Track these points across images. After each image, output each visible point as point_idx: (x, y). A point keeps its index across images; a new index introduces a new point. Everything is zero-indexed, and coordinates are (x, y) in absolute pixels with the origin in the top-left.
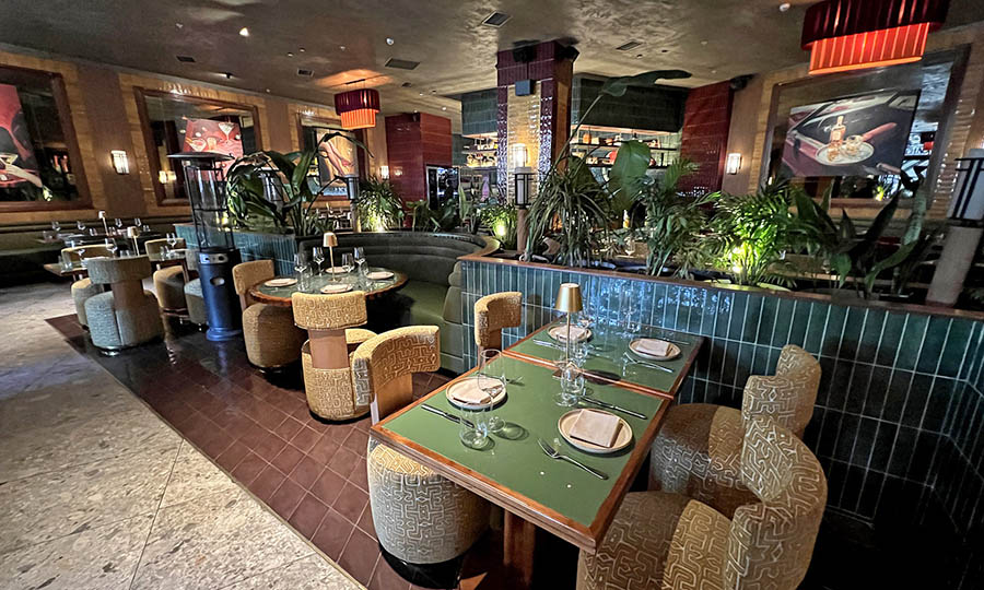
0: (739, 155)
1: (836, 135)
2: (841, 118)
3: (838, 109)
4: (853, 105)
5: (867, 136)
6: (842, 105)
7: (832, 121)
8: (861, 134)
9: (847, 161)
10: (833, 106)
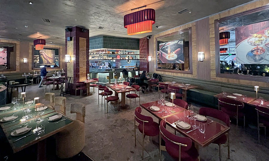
0: (151, 57)
1: (169, 52)
2: (169, 47)
3: (168, 44)
4: (171, 43)
5: (175, 52)
6: (169, 43)
7: (167, 48)
8: (174, 51)
9: (172, 59)
10: (167, 43)
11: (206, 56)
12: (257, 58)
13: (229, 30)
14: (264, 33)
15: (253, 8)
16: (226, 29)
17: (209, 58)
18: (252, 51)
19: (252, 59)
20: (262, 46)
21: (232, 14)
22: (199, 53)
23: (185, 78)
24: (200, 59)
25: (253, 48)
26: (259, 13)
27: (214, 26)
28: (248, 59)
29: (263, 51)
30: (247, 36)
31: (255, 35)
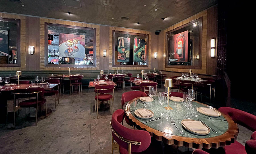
11: (36, 50)
12: (70, 54)
13: (52, 34)
14: (72, 40)
15: (68, 25)
16: (50, 33)
17: (39, 52)
18: (67, 50)
19: (67, 55)
20: (71, 47)
21: (57, 23)
22: (29, 46)
23: (11, 72)
24: (30, 52)
25: (68, 48)
26: (71, 29)
27: (44, 27)
28: (65, 54)
29: (72, 50)
30: (65, 41)
31: (69, 41)
